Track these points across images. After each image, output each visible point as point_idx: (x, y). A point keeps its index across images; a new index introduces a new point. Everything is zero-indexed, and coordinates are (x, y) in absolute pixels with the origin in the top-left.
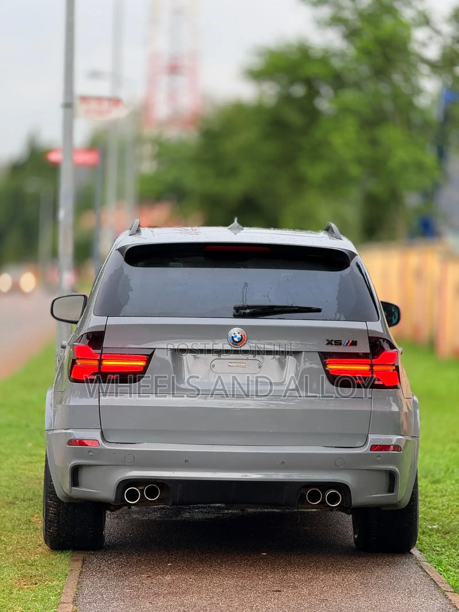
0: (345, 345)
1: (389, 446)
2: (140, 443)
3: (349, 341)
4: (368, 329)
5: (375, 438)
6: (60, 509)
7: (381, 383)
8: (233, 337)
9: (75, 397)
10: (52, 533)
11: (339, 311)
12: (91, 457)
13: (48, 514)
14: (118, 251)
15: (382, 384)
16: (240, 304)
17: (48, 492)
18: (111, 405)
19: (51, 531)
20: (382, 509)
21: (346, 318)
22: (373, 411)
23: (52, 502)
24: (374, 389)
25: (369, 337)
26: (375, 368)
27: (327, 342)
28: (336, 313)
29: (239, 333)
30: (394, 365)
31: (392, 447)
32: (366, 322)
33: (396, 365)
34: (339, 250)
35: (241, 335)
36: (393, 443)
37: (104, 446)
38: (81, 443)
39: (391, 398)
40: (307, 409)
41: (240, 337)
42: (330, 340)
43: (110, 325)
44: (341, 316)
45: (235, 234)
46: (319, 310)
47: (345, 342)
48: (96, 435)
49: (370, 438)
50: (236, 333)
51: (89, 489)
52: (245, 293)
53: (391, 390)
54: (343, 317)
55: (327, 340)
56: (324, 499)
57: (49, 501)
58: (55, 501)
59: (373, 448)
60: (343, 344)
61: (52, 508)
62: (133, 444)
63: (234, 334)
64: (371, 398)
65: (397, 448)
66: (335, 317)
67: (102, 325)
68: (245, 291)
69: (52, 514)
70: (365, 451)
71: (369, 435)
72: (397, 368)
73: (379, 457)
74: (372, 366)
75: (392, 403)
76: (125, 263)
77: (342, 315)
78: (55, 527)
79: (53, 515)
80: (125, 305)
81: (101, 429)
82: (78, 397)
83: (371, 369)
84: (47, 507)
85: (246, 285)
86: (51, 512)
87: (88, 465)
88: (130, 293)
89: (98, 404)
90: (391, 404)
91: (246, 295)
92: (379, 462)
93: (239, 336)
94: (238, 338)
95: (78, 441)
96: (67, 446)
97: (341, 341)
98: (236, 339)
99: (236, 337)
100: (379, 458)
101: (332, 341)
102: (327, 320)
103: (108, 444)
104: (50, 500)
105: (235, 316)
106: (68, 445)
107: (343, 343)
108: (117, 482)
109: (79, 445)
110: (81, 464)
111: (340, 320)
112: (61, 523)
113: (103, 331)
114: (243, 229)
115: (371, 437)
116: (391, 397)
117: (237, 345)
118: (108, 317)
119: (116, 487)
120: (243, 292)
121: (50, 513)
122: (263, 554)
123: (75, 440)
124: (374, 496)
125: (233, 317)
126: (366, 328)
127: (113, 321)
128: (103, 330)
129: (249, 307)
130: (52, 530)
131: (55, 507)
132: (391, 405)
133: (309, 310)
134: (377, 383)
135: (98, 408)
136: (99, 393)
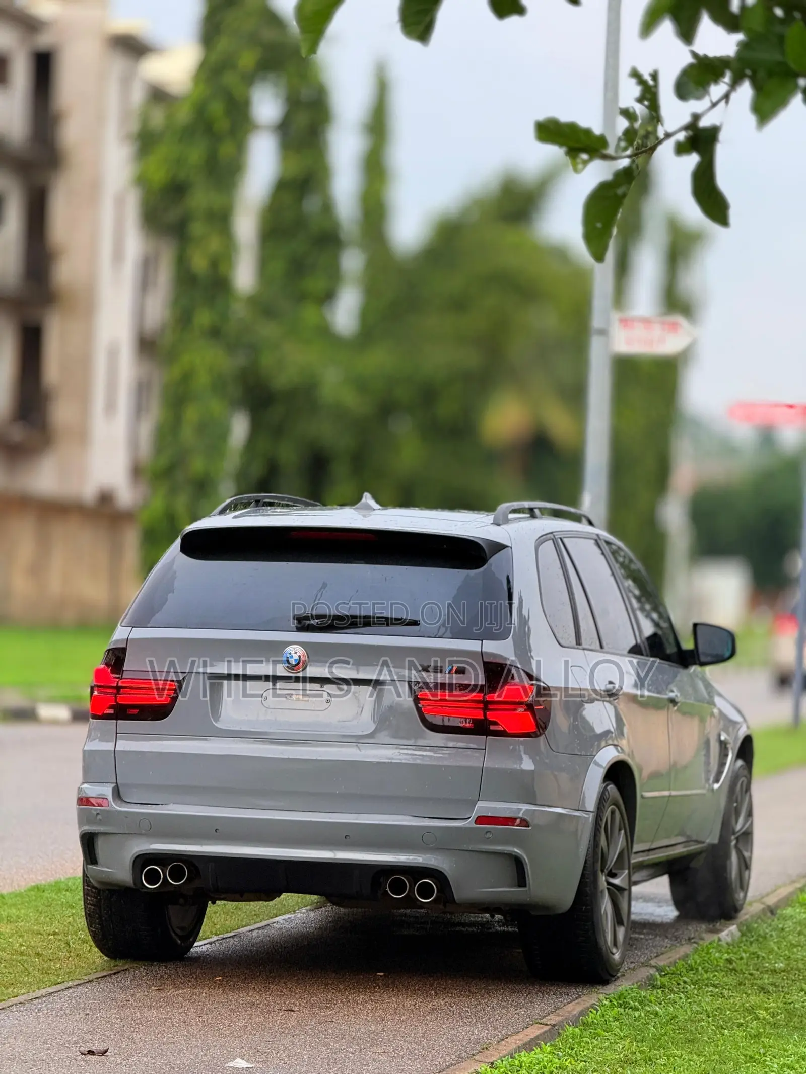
2: (164, 805)
4: (484, 650)
7: (498, 728)
8: (288, 658)
9: (95, 737)
11: (446, 624)
12: (100, 822)
15: (501, 731)
22: (486, 767)
24: (489, 737)
26: (491, 707)
28: (440, 628)
29: (297, 653)
30: (525, 703)
31: (518, 821)
32: (481, 640)
35: (299, 656)
36: (521, 815)
37: (114, 807)
38: (88, 802)
41: (298, 658)
43: (133, 640)
44: (446, 631)
46: (415, 623)
48: (107, 791)
49: (477, 806)
50: (293, 652)
54: (448, 634)
56: (411, 891)
59: (481, 820)
61: (90, 897)
62: (154, 806)
64: (485, 749)
65: (524, 823)
66: (437, 634)
67: (123, 640)
68: (319, 595)
69: (92, 905)
70: (467, 825)
71: (477, 801)
72: (531, 707)
73: (488, 833)
74: (485, 703)
80: (158, 612)
81: (116, 783)
82: (98, 740)
83: (484, 708)
85: (324, 586)
87: (98, 833)
88: (170, 595)
89: (113, 749)
90: (523, 759)
92: (491, 842)
93: (296, 657)
94: (295, 660)
95: (84, 799)
98: (292, 662)
99: (292, 658)
100: (489, 835)
102: (425, 637)
103: (124, 804)
106: (79, 805)
108: (131, 859)
109: (87, 805)
110: (89, 831)
111: (445, 637)
113: (124, 648)
115: (480, 804)
116: (522, 746)
117: (293, 669)
118: (133, 627)
119: (131, 865)
122: (378, 974)
123: (81, 798)
124: (492, 890)
125: (295, 630)
126: (481, 650)
127: (138, 634)
128: (125, 646)
129: (318, 616)
133: (399, 622)
134: (492, 727)
135: (113, 755)
136: (117, 733)
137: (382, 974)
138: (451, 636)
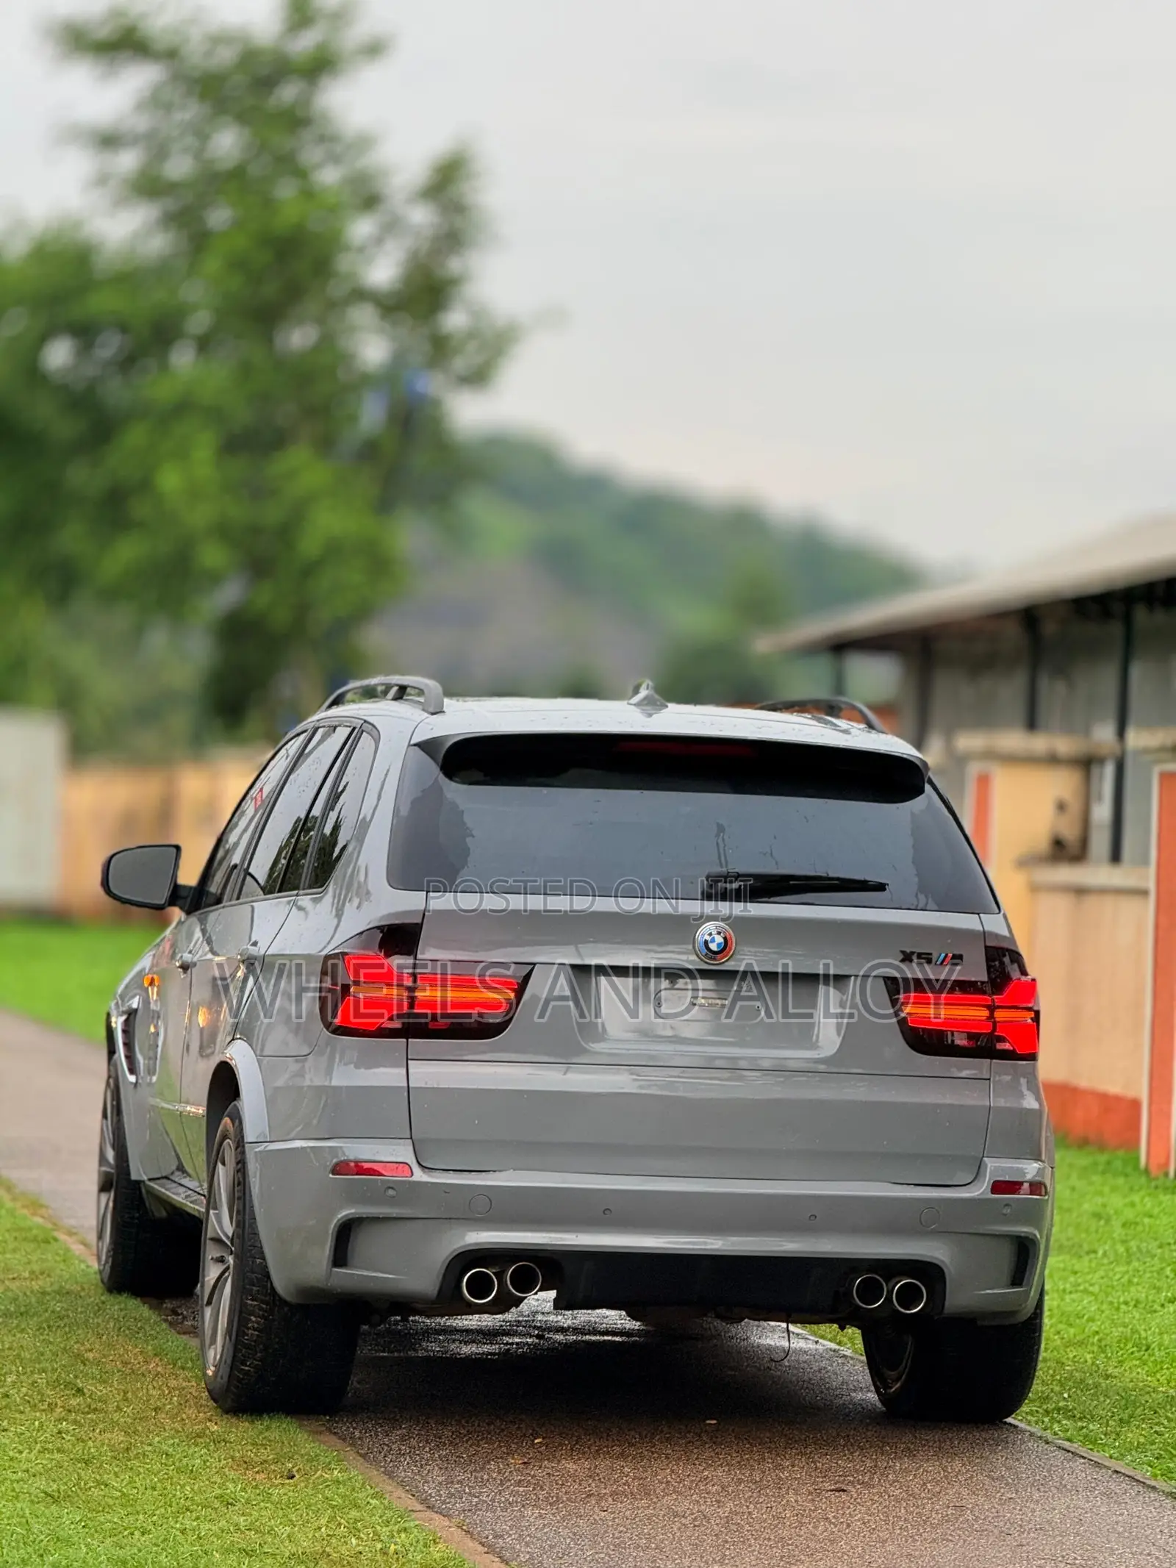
0: (938, 963)
1: (1021, 1184)
2: (500, 1171)
3: (946, 956)
4: (986, 929)
5: (996, 1167)
6: (274, 1320)
7: (1007, 1046)
8: (706, 942)
9: (345, 1064)
10: (247, 1373)
11: (923, 888)
12: (392, 1201)
13: (244, 1331)
14: (416, 748)
15: (1009, 1050)
16: (717, 869)
17: (246, 1281)
18: (435, 1086)
19: (247, 1368)
20: (979, 1323)
21: (938, 905)
22: (992, 1107)
23: (256, 1303)
24: (994, 1061)
25: (986, 947)
26: (999, 1015)
27: (901, 957)
28: (917, 894)
29: (719, 933)
30: (1030, 1009)
31: (1026, 1186)
32: (978, 914)
33: (1035, 1008)
34: (905, 756)
35: (725, 938)
36: (1029, 1177)
37: (424, 1178)
38: (360, 1168)
39: (1023, 1081)
40: (861, 1101)
41: (722, 940)
42: (908, 951)
43: (432, 911)
44: (927, 900)
45: (650, 715)
46: (881, 887)
47: (938, 955)
48: (403, 1152)
49: (989, 1166)
50: (713, 933)
51: (376, 1271)
52: (721, 845)
53: (1024, 1062)
54: (932, 903)
55: (903, 952)
56: (889, 1299)
57: (249, 1302)
58: (262, 1302)
59: (998, 1187)
60: (934, 961)
61: (255, 1317)
62: (483, 1174)
63: (710, 934)
64: (989, 1079)
65: (1037, 1187)
66: (916, 903)
67: (415, 911)
68: (720, 841)
69: (255, 1329)
70: (981, 1194)
71: (985, 1159)
72: (1037, 1013)
73: (1006, 1208)
74: (992, 1009)
75: (1026, 1092)
76: (441, 775)
77: (930, 900)
78: (256, 1360)
79: (257, 1333)
80: (463, 868)
81: (411, 1138)
82: (352, 1066)
83: (991, 1016)
84: (244, 1315)
85: (721, 829)
86: (253, 1327)
87: (383, 1218)
88: (468, 840)
89: (406, 1085)
90: (1023, 1093)
91: (724, 850)
92: (1007, 1219)
93: (719, 939)
94: (719, 945)
95: (352, 1164)
96: (331, 1176)
97: (931, 954)
98: (713, 947)
99: (713, 940)
100: (1007, 1211)
101: (913, 953)
102: (901, 909)
103: (433, 1172)
104: (251, 1300)
105: (708, 897)
106: (333, 1174)
107: (934, 958)
108: (447, 1257)
109: (357, 1174)
110: (364, 1216)
111: (928, 908)
112: (271, 1351)
113: (417, 924)
114: (667, 706)
115: (990, 1164)
116: (1024, 1077)
117: (715, 959)
119: (445, 1267)
120: (717, 844)
121: (249, 1328)
122: (708, 1422)
123: (346, 1163)
124: (988, 1291)
126: (981, 929)
127: (442, 901)
128: (419, 921)
129: (738, 876)
130: (249, 1366)
131: (263, 1315)
132: (1022, 1096)
133: (863, 886)
134: (1000, 1046)
135: (406, 1094)
136: (407, 1059)
137: (714, 1422)
138: (936, 908)
